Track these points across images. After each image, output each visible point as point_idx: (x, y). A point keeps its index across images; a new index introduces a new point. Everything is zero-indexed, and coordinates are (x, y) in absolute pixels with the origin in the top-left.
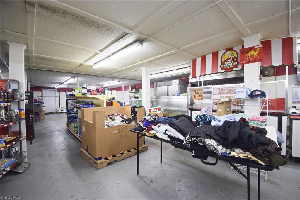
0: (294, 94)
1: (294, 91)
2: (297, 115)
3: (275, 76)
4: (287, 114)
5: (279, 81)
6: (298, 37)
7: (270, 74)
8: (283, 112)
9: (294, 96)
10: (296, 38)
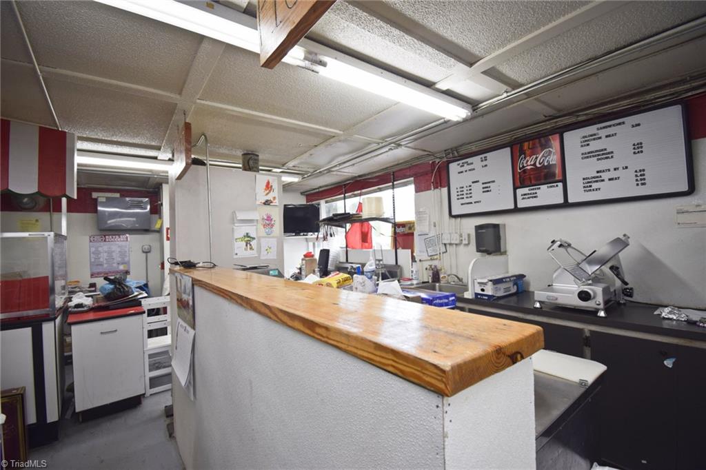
0: (92, 255)
1: (93, 249)
2: (85, 309)
3: (50, 211)
4: (53, 317)
5: (31, 233)
6: (80, 135)
7: (37, 207)
8: (44, 312)
9: (93, 260)
10: (74, 139)
